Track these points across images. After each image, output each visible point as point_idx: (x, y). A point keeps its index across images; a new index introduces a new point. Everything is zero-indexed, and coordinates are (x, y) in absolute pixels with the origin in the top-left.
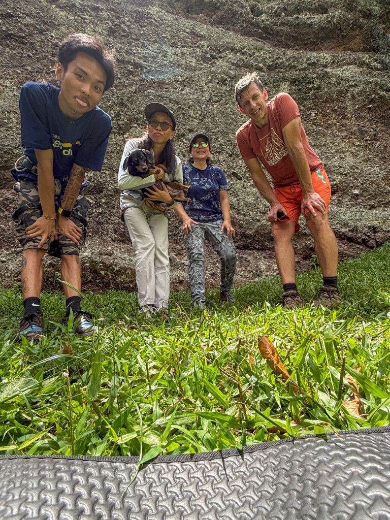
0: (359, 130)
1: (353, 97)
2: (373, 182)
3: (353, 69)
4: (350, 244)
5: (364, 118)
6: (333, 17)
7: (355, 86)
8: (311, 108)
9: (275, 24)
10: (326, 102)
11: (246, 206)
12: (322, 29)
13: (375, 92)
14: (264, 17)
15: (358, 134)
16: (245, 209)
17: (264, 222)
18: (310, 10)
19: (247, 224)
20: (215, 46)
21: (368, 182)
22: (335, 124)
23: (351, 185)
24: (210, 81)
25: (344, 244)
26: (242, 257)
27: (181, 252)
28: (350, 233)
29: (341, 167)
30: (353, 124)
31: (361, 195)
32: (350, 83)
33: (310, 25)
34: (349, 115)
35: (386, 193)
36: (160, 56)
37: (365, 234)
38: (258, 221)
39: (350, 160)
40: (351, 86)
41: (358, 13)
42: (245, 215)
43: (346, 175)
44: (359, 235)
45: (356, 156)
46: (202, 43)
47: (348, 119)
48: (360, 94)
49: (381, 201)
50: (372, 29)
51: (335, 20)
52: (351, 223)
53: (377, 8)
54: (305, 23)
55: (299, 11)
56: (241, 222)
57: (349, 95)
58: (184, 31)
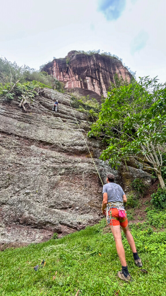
0: (85, 184)
1: (85, 173)
2: (84, 204)
3: (87, 164)
4: (70, 228)
5: (88, 180)
6: (84, 148)
7: (86, 170)
8: (71, 177)
9: (68, 149)
10: (76, 175)
11: (37, 213)
12: (81, 151)
13: (92, 172)
14: (65, 147)
15: (84, 185)
16: (37, 214)
17: (42, 219)
18: (78, 145)
19: (36, 220)
20: (47, 156)
21: (82, 204)
22: (77, 182)
23: (76, 205)
24: (41, 168)
25: (68, 228)
26: (31, 233)
27: (10, 231)
28: (70, 224)
29: (74, 198)
30: (83, 182)
31: (79, 209)
32: (84, 169)
33: (78, 150)
34: (83, 179)
35: (88, 208)
36: (29, 160)
37: (76, 225)
38: (40, 219)
39: (79, 195)
40: (84, 170)
41: (92, 147)
42: (36, 216)
43: (76, 201)
44: (73, 225)
45: (81, 193)
46: (43, 156)
47: (82, 180)
48: (87, 172)
49: (86, 211)
50: (95, 151)
51: (84, 149)
52: (71, 221)
53: (98, 145)
54: (76, 149)
55: (75, 145)
56: (34, 219)
57: (84, 173)
58: (39, 152)
